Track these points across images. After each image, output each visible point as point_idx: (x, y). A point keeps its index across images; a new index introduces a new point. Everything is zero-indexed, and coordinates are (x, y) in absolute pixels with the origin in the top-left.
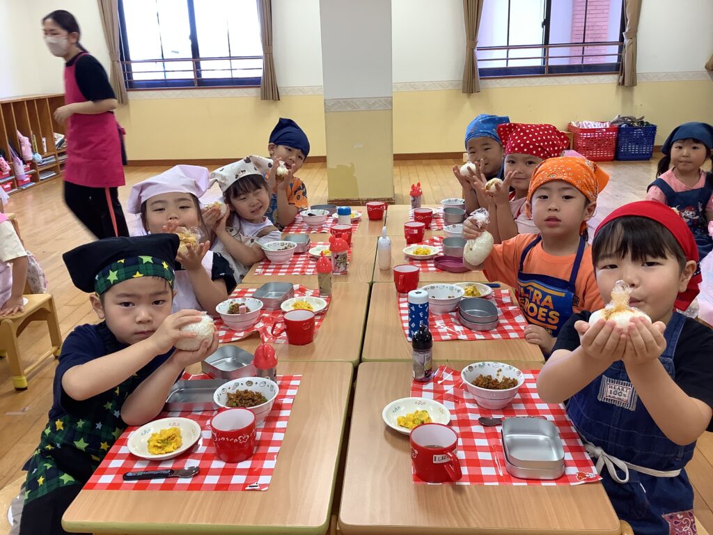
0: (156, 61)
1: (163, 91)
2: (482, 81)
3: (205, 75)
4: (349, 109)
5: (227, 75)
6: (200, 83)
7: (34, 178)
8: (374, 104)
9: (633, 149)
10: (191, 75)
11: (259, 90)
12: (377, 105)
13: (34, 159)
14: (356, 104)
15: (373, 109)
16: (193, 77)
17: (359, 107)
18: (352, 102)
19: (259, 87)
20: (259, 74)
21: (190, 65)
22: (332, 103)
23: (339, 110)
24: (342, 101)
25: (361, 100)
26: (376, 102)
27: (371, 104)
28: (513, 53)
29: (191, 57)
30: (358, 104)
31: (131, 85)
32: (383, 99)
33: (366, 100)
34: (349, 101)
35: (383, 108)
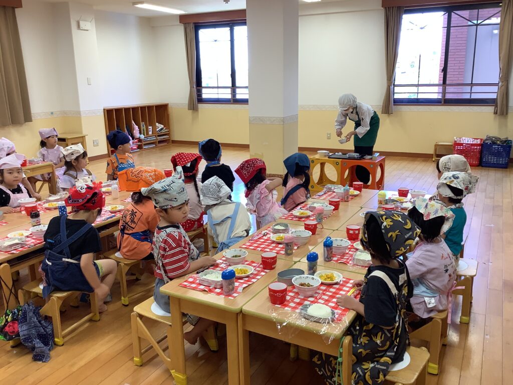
0: (214, 88)
1: (216, 105)
2: (395, 106)
3: (238, 97)
4: (261, 123)
6: (235, 101)
7: (140, 147)
8: (274, 121)
9: (493, 160)
10: (229, 96)
13: (140, 138)
14: (265, 120)
16: (230, 97)
17: (266, 122)
18: (263, 119)
21: (229, 91)
22: (253, 119)
23: (256, 123)
24: (258, 118)
25: (267, 118)
27: (272, 120)
28: (421, 89)
29: (231, 86)
31: (201, 100)
32: (279, 118)
33: (270, 118)
34: (261, 118)
35: (278, 123)
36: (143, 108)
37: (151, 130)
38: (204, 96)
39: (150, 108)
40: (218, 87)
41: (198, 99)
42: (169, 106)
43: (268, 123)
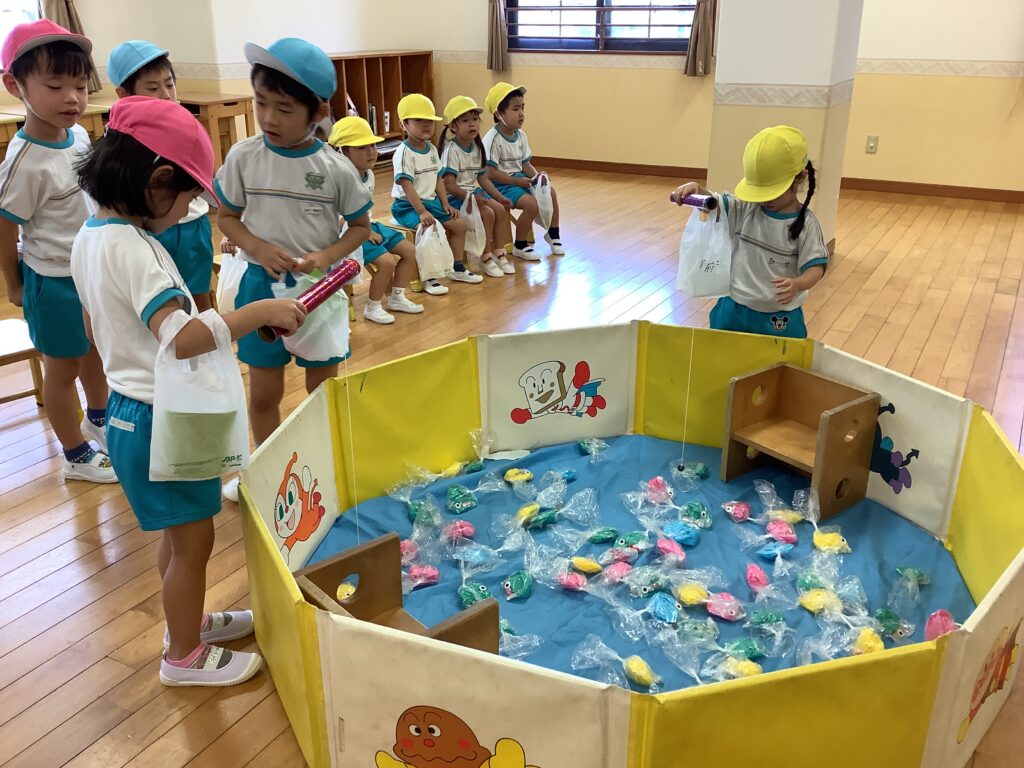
0: (551, 9)
1: (557, 55)
3: (617, 33)
4: (754, 101)
5: (641, 34)
6: (606, 44)
8: (796, 96)
10: (591, 33)
11: (685, 58)
12: (803, 99)
14: (766, 94)
15: (795, 104)
16: (593, 36)
17: (770, 100)
18: (762, 90)
19: (685, 55)
20: (686, 33)
21: (591, 17)
22: (727, 90)
23: (736, 102)
24: (744, 87)
25: (778, 88)
26: (801, 93)
30: (769, 93)
31: (515, 44)
32: (814, 89)
33: (784, 88)
34: (755, 88)
35: (811, 105)
36: (372, 61)
37: (388, 120)
38: (522, 32)
39: (388, 61)
40: (561, 8)
41: (509, 39)
42: (434, 58)
43: (777, 103)
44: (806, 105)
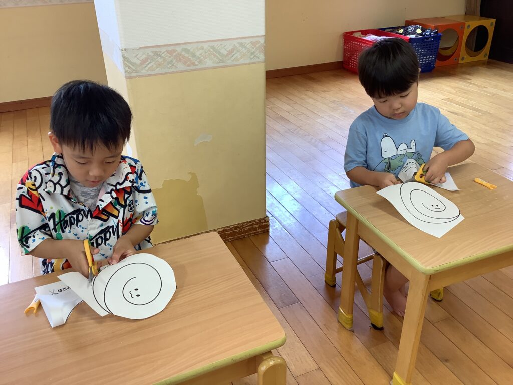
4: (181, 66)
8: (231, 52)
12: (238, 55)
14: (194, 56)
15: (229, 62)
18: (187, 51)
22: (144, 57)
23: (158, 71)
24: (164, 50)
25: (206, 46)
26: (235, 48)
27: (225, 53)
30: (198, 53)
32: (248, 41)
33: (215, 44)
34: (179, 49)
35: (248, 61)
43: (209, 63)
44: (241, 61)
